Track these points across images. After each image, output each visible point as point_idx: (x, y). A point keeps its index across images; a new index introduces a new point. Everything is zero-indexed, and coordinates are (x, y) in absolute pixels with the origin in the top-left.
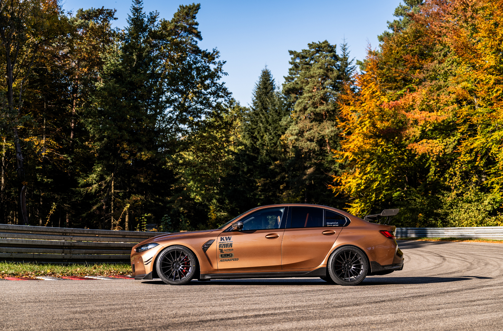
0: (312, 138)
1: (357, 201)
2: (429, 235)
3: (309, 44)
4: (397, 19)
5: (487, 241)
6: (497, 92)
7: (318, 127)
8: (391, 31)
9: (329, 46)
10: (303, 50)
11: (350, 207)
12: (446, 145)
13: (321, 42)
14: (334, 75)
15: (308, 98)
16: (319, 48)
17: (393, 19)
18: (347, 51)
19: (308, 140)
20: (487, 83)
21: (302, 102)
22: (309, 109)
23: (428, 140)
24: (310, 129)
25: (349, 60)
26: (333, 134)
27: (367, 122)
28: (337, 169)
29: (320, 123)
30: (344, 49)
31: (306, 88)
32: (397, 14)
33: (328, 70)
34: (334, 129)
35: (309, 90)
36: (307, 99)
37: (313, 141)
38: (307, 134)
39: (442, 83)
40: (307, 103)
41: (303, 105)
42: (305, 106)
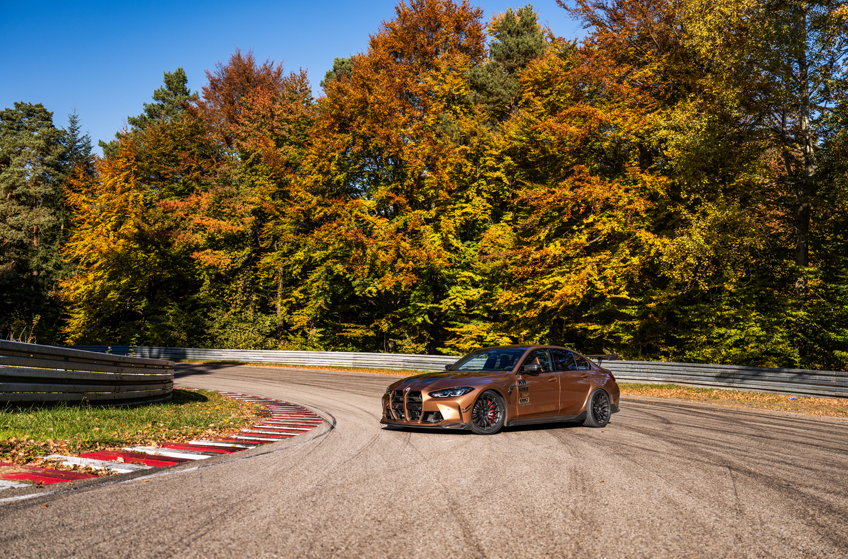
0: (20, 226)
1: (77, 310)
2: (190, 356)
3: (15, 104)
4: (156, 103)
5: (287, 366)
6: (318, 213)
7: (29, 213)
8: (146, 114)
9: (45, 111)
10: (6, 110)
11: (70, 317)
12: (234, 259)
13: (34, 104)
14: (58, 151)
15: (18, 173)
16: (31, 111)
17: (151, 101)
18: (78, 125)
19: (12, 227)
20: (310, 202)
21: (9, 177)
22: (19, 188)
23: (215, 250)
24: (16, 214)
25: (79, 137)
26: (51, 225)
27: (113, 219)
28: (50, 268)
29: (31, 209)
30: (73, 122)
31: (15, 160)
32: (157, 98)
33: (48, 142)
34: (53, 218)
35: (20, 164)
36: (16, 174)
37: (22, 230)
38: (11, 221)
39: (234, 190)
40: (17, 180)
41: (11, 182)
42: (14, 183)
